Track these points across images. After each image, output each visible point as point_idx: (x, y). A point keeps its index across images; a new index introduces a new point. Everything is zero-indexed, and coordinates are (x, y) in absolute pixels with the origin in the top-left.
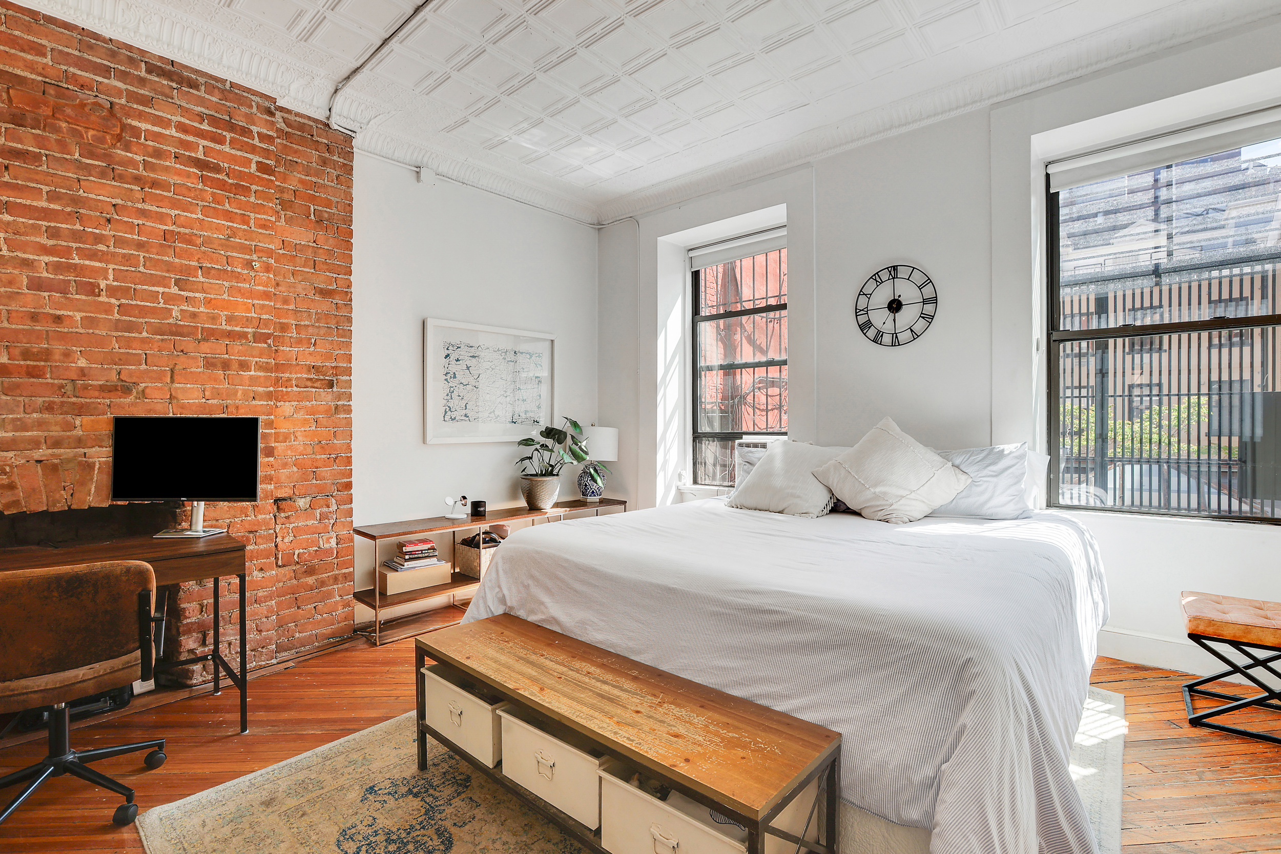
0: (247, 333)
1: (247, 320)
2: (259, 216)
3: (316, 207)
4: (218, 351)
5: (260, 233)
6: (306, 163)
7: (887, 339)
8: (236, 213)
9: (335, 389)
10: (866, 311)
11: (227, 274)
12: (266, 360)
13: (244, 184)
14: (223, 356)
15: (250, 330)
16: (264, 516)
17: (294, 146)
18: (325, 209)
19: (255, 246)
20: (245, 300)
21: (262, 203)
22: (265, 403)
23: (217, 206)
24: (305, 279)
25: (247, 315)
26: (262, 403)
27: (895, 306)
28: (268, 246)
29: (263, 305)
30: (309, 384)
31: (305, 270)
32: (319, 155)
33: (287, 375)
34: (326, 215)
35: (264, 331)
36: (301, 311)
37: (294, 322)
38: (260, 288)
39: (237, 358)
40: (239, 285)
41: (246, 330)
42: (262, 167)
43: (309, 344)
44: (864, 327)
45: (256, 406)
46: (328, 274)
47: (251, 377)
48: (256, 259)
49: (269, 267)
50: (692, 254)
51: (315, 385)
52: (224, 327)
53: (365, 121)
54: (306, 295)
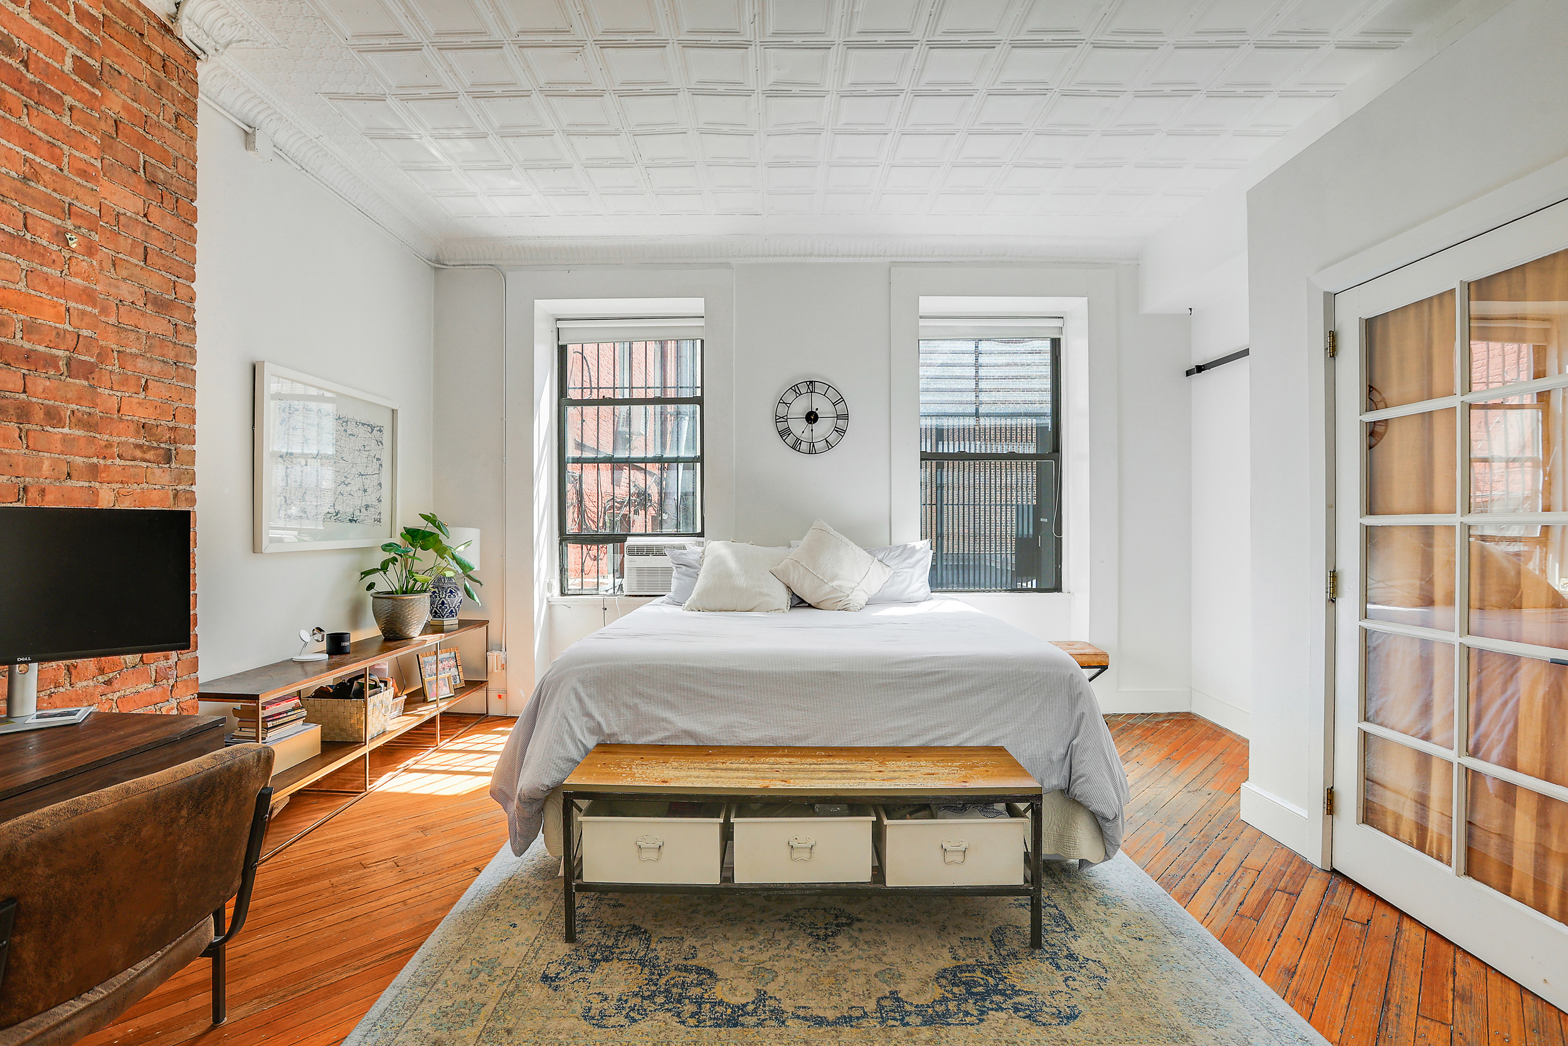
0: (55, 358)
1: (58, 334)
2: (77, 154)
3: (147, 158)
4: (10, 386)
5: (78, 184)
6: (132, 79)
7: (804, 447)
8: (40, 139)
9: (173, 465)
10: (785, 419)
11: (25, 245)
12: (88, 410)
13: (52, 88)
14: (17, 396)
15: (60, 353)
16: (85, 683)
17: (116, 43)
18: (160, 165)
19: (70, 204)
20: (55, 299)
21: (82, 131)
22: (86, 484)
23: (8, 116)
24: (132, 275)
25: (58, 325)
26: (81, 484)
27: (812, 417)
28: (90, 210)
29: (83, 313)
30: (138, 453)
31: (131, 260)
32: (152, 73)
33: (106, 437)
34: (161, 176)
35: (83, 358)
36: (126, 330)
37: (115, 347)
38: (78, 281)
39: (40, 401)
40: (45, 269)
41: (54, 351)
42: (80, 67)
43: (138, 385)
44: (784, 433)
45: (73, 489)
46: (164, 273)
47: (65, 438)
48: (72, 228)
49: (91, 247)
50: (560, 325)
51: (147, 456)
52: (18, 342)
53: (223, 41)
54: (132, 303)
